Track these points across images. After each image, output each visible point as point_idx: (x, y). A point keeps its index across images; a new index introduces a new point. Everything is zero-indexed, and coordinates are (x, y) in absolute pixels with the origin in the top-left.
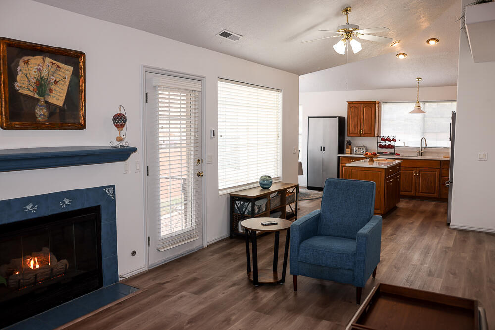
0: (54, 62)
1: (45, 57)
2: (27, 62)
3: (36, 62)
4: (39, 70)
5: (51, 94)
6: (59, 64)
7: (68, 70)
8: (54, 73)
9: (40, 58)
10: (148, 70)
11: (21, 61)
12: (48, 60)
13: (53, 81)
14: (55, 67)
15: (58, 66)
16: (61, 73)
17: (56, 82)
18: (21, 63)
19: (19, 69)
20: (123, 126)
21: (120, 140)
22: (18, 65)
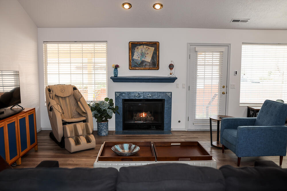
0: (147, 47)
1: (144, 45)
2: (138, 48)
3: (140, 47)
4: (142, 50)
5: (146, 58)
6: (149, 47)
7: (152, 49)
8: (147, 50)
9: (142, 46)
10: (191, 44)
11: (136, 48)
12: (145, 46)
13: (146, 53)
14: (147, 48)
15: (149, 48)
16: (149, 50)
17: (148, 54)
18: (136, 49)
19: (135, 50)
20: (172, 68)
21: (171, 74)
22: (135, 49)
